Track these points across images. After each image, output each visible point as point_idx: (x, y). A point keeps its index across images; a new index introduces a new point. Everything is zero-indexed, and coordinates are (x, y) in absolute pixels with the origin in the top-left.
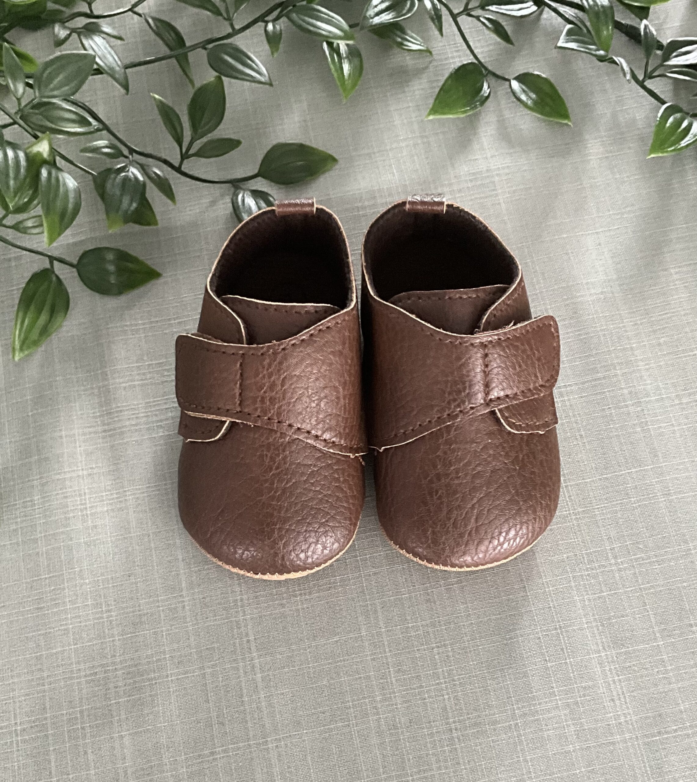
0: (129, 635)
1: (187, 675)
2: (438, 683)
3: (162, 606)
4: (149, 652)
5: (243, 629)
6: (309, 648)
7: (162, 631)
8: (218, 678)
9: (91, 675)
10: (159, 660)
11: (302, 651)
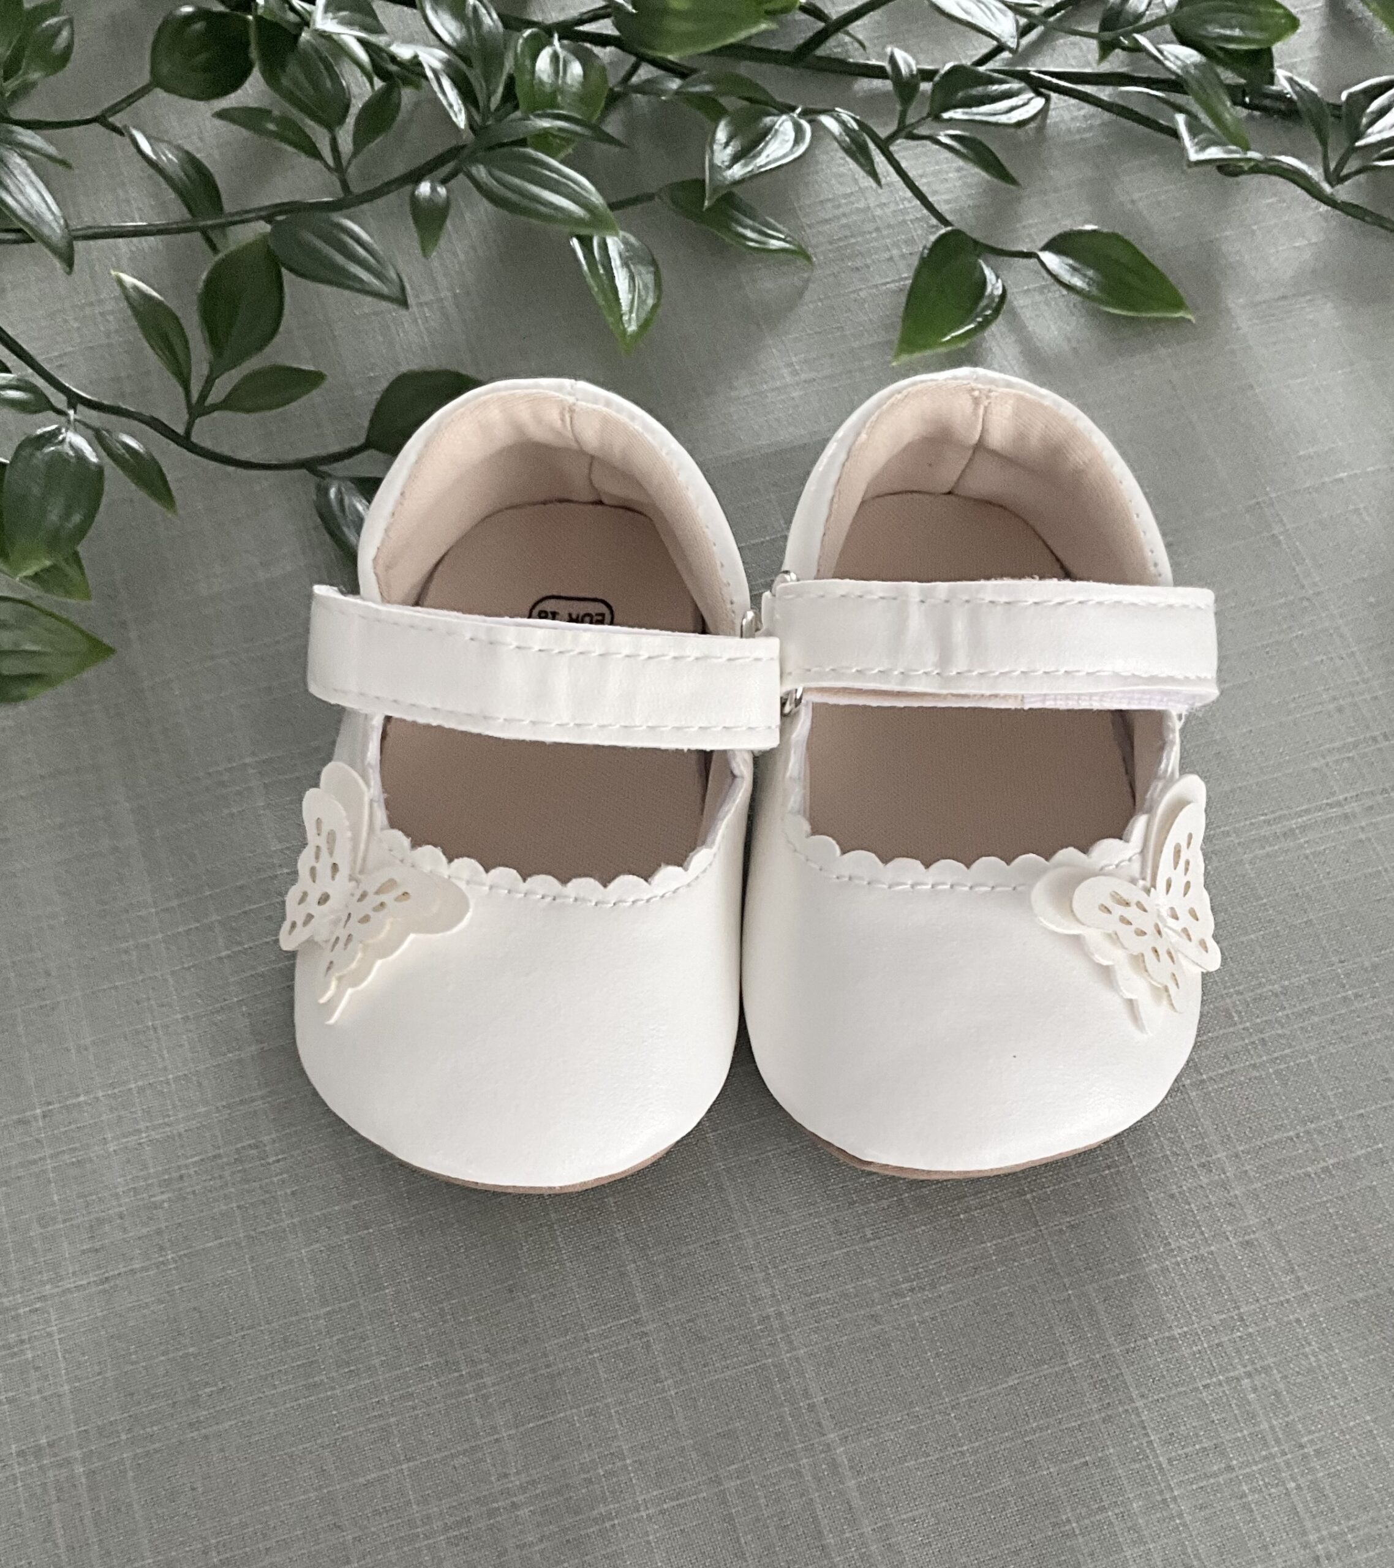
0: (531, 1425)
1: (682, 1501)
2: (1265, 1458)
3: (598, 1350)
4: (586, 1457)
5: (794, 1381)
6: (953, 1407)
7: (607, 1405)
8: (757, 1498)
9: (458, 1524)
10: (609, 1474)
11: (938, 1418)
